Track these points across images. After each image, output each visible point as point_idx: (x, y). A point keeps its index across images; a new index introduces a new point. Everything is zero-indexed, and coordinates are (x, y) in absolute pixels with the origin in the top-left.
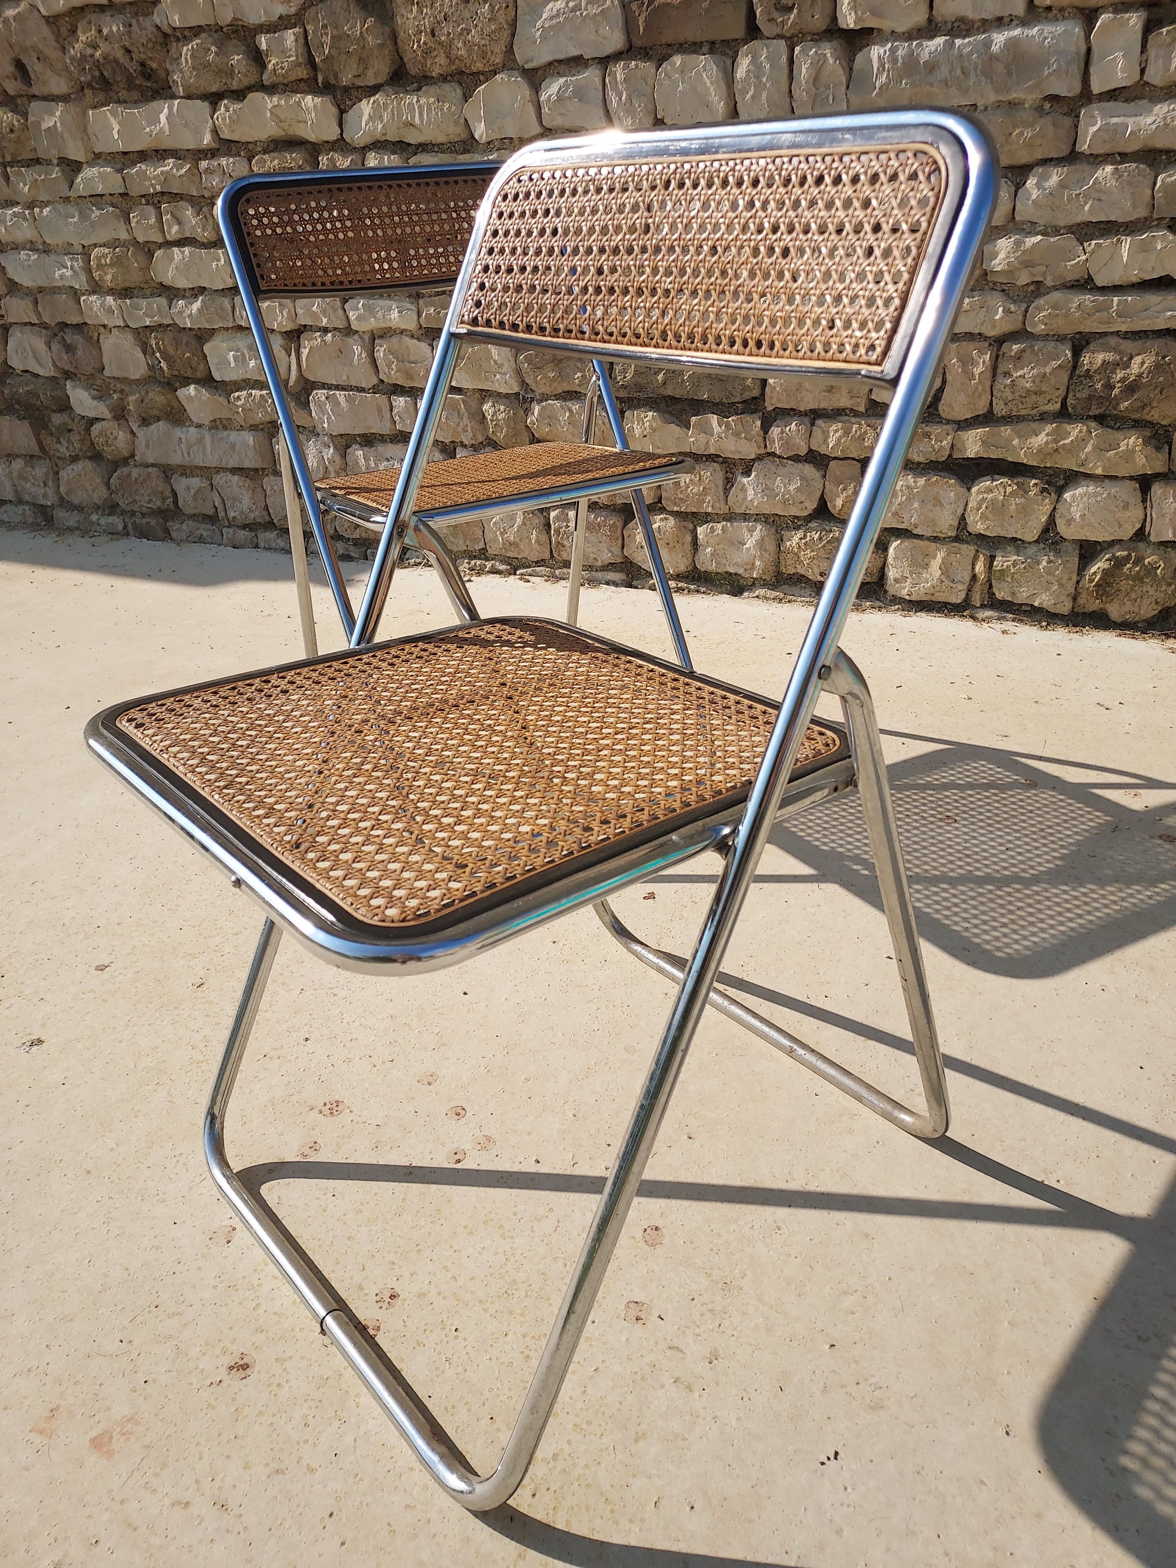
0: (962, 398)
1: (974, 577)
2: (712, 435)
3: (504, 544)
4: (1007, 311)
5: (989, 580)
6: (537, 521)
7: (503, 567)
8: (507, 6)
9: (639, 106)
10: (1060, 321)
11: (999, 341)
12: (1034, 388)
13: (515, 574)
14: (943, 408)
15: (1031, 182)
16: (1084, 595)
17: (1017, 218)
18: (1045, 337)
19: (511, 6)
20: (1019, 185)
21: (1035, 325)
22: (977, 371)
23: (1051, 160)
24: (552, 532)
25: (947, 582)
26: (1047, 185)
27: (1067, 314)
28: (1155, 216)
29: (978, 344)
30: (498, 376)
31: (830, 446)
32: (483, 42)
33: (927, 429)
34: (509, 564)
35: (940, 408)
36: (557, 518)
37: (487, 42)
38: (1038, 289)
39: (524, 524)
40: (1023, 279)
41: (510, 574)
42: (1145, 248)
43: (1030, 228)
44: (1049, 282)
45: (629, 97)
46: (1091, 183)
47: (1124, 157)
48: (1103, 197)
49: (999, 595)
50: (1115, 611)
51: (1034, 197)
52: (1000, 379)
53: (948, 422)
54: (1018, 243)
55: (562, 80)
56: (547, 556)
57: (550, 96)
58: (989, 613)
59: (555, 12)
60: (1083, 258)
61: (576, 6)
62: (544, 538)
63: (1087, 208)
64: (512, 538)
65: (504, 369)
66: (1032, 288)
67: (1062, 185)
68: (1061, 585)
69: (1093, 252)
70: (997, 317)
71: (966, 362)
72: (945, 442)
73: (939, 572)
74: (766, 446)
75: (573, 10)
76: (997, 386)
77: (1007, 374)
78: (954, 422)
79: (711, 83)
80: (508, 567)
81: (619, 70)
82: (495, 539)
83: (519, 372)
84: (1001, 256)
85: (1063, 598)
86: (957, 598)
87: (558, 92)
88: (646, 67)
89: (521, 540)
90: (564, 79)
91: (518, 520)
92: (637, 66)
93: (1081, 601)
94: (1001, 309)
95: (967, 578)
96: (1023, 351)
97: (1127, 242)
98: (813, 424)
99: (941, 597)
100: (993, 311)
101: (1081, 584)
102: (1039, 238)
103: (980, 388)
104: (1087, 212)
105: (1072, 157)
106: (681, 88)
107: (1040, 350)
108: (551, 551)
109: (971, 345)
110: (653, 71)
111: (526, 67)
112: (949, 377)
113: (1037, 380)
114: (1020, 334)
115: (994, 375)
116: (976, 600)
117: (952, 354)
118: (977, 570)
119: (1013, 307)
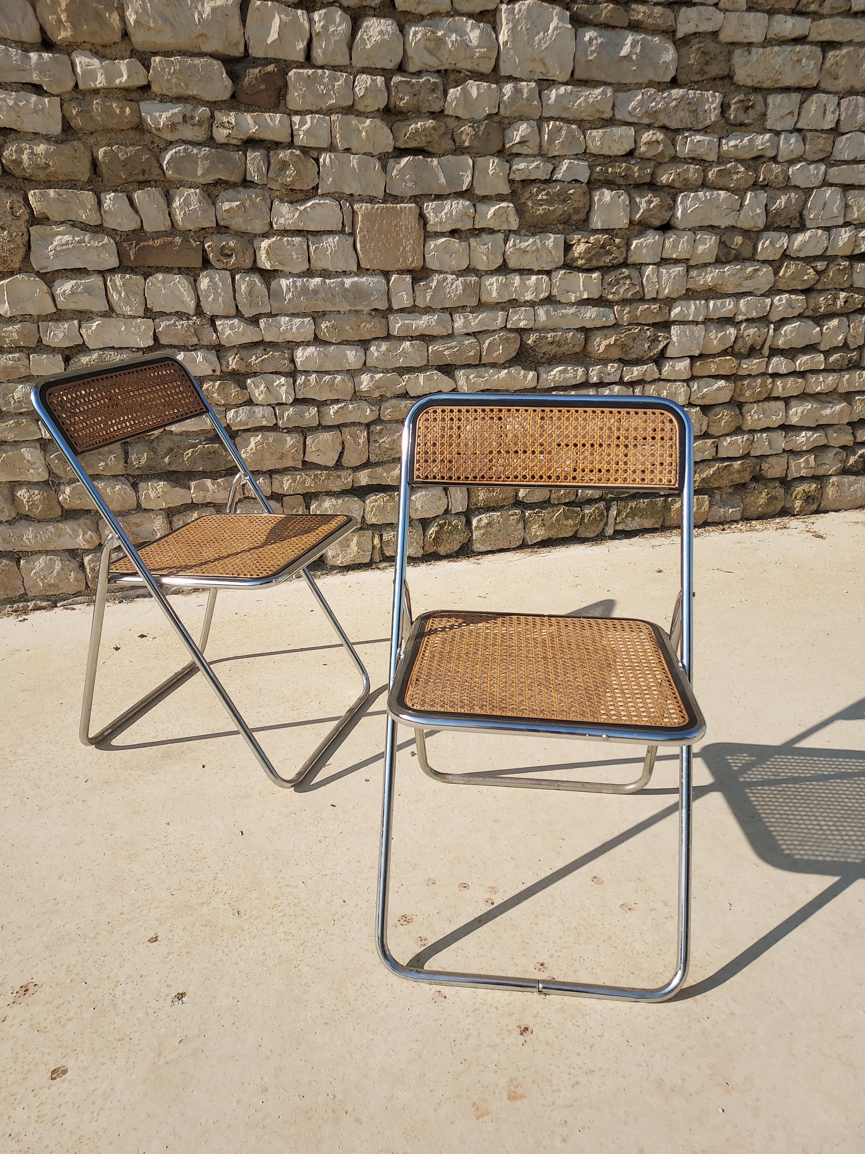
0: (355, 455)
1: (374, 547)
2: (208, 491)
3: (44, 586)
4: (371, 410)
5: (381, 547)
6: (73, 565)
7: (44, 604)
8: (23, 234)
9: (135, 300)
10: (397, 414)
11: (368, 425)
12: (390, 447)
13: (56, 606)
14: (345, 462)
15: (373, 349)
16: (427, 546)
17: (368, 365)
18: (390, 421)
19: (25, 234)
20: (366, 349)
21: (385, 416)
22: (361, 441)
23: (378, 338)
24: (88, 570)
25: (361, 553)
26: (381, 350)
27: (400, 410)
28: (430, 364)
29: (359, 428)
30: (31, 471)
31: (285, 489)
32: (4, 254)
33: (338, 473)
34: (48, 601)
35: (343, 462)
36: (91, 561)
37: (8, 255)
38: (382, 399)
39: (62, 569)
40: (377, 394)
41: (53, 607)
42: (429, 379)
43: (374, 370)
44: (389, 395)
45: (127, 295)
46: (401, 349)
47: (412, 338)
48: (407, 356)
49: (388, 554)
50: (442, 551)
51: (376, 355)
52: (372, 444)
53: (348, 468)
54: (372, 378)
55: (73, 282)
56: (83, 588)
57: (65, 291)
58: (385, 564)
59: (64, 241)
60: (404, 384)
61: (81, 240)
62: (81, 576)
63: (401, 361)
64: (52, 581)
65: (36, 466)
66: (379, 398)
67: (388, 350)
68: (417, 543)
69: (407, 381)
70: (367, 414)
71: (355, 437)
72: (349, 479)
73: (357, 548)
74: (244, 493)
75: (78, 242)
76: (371, 448)
77: (376, 441)
78: (352, 468)
79: (185, 290)
80: (50, 603)
81: (118, 279)
82: (36, 584)
83: (48, 467)
84: (365, 383)
85: (419, 549)
86: (367, 560)
87: (72, 288)
88: (138, 279)
89: (60, 581)
90: (75, 281)
91: (57, 567)
92: (131, 277)
93: (426, 549)
94: (368, 410)
95: (371, 548)
96: (382, 429)
97: (422, 377)
98: (271, 477)
99: (358, 561)
100: (364, 411)
101: (425, 540)
102: (382, 375)
103: (364, 449)
104: (401, 362)
105: (388, 337)
106: (163, 292)
107: (390, 428)
108: (87, 583)
109: (356, 428)
110: (143, 281)
111: (41, 272)
112: (346, 446)
113: (391, 443)
114: (379, 421)
115: (369, 442)
116: (377, 558)
117: (347, 433)
118: (375, 543)
119: (373, 408)
